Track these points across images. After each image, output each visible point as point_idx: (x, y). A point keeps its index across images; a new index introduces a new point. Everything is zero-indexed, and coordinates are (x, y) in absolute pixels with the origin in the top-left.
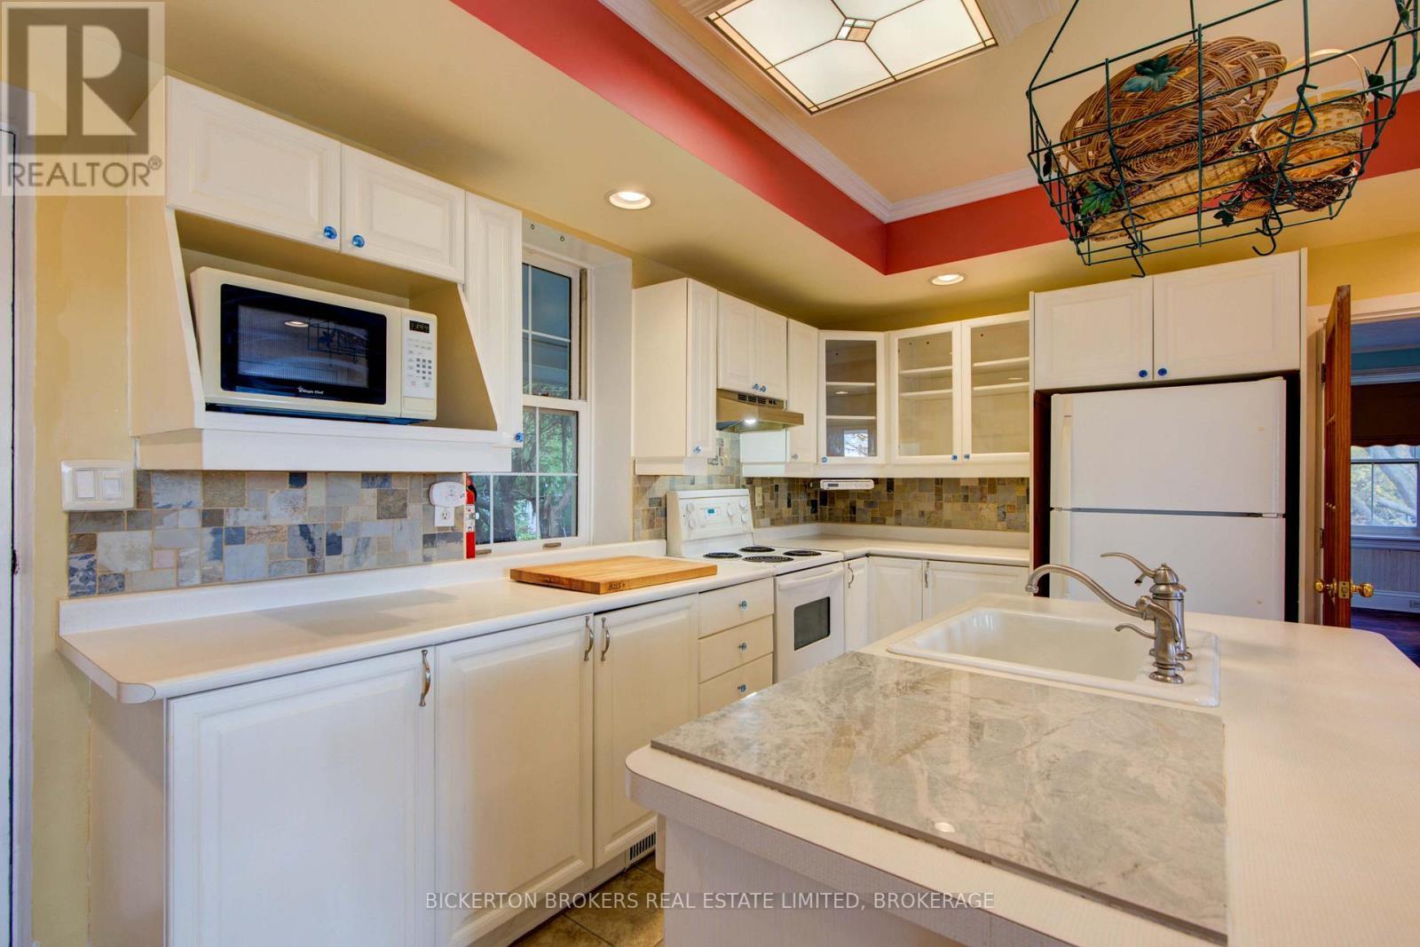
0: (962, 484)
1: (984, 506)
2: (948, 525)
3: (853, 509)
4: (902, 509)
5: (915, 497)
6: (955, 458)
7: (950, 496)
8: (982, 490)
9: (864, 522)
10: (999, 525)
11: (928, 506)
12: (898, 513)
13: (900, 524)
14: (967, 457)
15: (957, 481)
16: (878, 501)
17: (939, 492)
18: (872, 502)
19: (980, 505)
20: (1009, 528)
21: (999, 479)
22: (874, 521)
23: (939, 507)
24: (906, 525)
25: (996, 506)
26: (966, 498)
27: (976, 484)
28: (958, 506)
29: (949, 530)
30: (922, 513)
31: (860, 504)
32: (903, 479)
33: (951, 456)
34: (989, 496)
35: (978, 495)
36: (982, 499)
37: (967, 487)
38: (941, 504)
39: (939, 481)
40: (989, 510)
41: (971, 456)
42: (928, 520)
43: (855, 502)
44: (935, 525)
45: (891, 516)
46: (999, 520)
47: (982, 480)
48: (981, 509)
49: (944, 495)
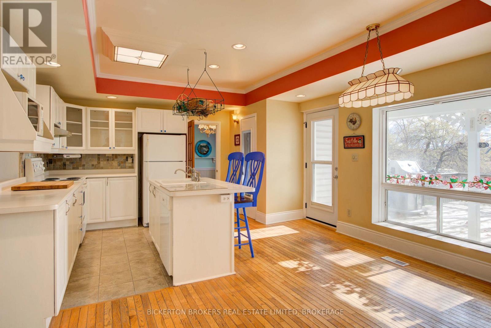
0: (107, 156)
1: (114, 162)
2: (102, 168)
3: (65, 165)
4: (85, 164)
5: (90, 160)
6: (110, 148)
7: (103, 159)
8: (113, 157)
9: (70, 169)
10: (119, 167)
11: (95, 163)
12: (84, 165)
13: (84, 169)
14: (114, 148)
15: (105, 155)
16: (75, 162)
17: (99, 159)
18: (73, 162)
19: (112, 162)
20: (121, 168)
21: (118, 154)
22: (74, 169)
23: (99, 163)
24: (87, 169)
25: (117, 162)
26: (108, 160)
27: (111, 156)
28: (105, 162)
29: (102, 170)
30: (93, 165)
31: (68, 163)
32: (85, 154)
33: (109, 148)
34: (115, 159)
35: (112, 159)
36: (113, 160)
37: (108, 157)
38: (100, 163)
39: (99, 155)
40: (115, 163)
41: (115, 147)
42: (94, 167)
43: (66, 162)
44: (98, 168)
45: (81, 166)
46: (118, 166)
47: (113, 155)
48: (113, 163)
49: (101, 159)
